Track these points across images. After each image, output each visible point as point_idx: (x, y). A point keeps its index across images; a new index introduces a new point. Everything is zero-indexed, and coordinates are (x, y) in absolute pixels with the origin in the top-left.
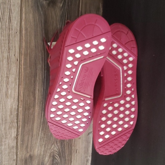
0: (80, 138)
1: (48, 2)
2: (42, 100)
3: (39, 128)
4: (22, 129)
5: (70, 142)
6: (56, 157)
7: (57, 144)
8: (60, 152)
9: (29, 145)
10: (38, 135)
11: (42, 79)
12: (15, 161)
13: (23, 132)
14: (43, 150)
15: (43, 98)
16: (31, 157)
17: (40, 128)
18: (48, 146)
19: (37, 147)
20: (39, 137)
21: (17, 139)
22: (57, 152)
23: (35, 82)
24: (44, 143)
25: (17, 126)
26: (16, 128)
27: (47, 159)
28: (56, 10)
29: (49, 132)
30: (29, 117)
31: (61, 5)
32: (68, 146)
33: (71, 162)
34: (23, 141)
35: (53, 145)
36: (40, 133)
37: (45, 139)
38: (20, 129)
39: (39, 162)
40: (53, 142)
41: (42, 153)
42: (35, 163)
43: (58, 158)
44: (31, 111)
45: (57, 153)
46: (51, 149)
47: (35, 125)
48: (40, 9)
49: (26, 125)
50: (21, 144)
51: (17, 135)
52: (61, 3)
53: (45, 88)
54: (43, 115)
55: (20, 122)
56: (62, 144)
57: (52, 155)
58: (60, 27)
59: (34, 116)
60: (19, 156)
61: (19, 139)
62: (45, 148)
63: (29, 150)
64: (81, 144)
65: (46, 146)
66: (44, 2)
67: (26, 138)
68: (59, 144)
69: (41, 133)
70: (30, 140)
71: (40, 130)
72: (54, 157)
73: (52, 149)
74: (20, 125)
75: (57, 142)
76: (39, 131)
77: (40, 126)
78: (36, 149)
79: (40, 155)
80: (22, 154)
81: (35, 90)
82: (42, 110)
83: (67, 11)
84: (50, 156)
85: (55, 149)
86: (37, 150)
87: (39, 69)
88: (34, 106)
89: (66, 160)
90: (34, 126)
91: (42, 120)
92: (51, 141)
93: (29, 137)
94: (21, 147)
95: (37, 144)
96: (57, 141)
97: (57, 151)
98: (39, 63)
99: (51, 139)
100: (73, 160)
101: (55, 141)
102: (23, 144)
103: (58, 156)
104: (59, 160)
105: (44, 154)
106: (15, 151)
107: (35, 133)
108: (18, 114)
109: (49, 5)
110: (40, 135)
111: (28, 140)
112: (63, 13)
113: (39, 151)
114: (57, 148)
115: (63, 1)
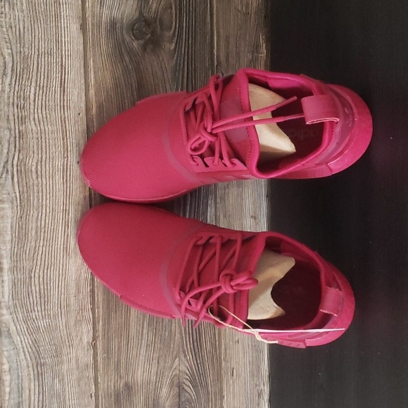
0: (238, 342)
1: (141, 42)
3: (142, 321)
4: (104, 325)
5: (216, 351)
6: (186, 388)
7: (185, 356)
8: (193, 375)
9: (123, 361)
10: (140, 337)
12: (94, 398)
13: (107, 331)
14: (154, 370)
16: (128, 387)
17: (144, 320)
18: (165, 362)
19: (140, 363)
20: (143, 342)
21: (95, 347)
22: (187, 375)
24: (156, 355)
25: (94, 317)
26: (91, 323)
27: (165, 390)
28: (161, 59)
29: (164, 329)
31: (173, 47)
32: (213, 361)
33: (222, 398)
34: (107, 351)
35: (177, 359)
36: (145, 331)
37: (156, 346)
38: (101, 323)
39: (147, 398)
40: (175, 353)
41: (153, 378)
42: (139, 400)
43: (189, 388)
45: (187, 377)
46: (173, 368)
48: (127, 59)
49: (113, 315)
50: (104, 359)
51: (94, 338)
52: (171, 42)
55: (98, 308)
56: (198, 356)
57: (176, 382)
60: (101, 386)
61: (98, 347)
62: (158, 367)
63: (122, 372)
64: (241, 355)
65: (160, 362)
66: (135, 44)
67: (114, 344)
68: (189, 357)
69: (148, 333)
70: (124, 349)
71: (146, 325)
72: (180, 386)
73: (175, 368)
74: (99, 316)
75: (184, 352)
76: (143, 328)
78: (140, 370)
79: (149, 383)
80: (108, 383)
83: (186, 57)
84: (172, 385)
85: (183, 368)
86: (142, 372)
89: (208, 393)
90: (131, 317)
92: (172, 349)
93: (121, 342)
94: (104, 364)
95: (141, 358)
96: (185, 348)
97: (187, 372)
99: (172, 346)
100: (225, 393)
101: (181, 349)
102: (108, 358)
103: (190, 385)
104: (193, 394)
105: (158, 379)
106: (92, 375)
107: (133, 331)
108: (93, 291)
109: (144, 48)
110: (145, 336)
111: (119, 348)
112: (176, 63)
113: (146, 374)
114: (187, 364)
115: (175, 38)
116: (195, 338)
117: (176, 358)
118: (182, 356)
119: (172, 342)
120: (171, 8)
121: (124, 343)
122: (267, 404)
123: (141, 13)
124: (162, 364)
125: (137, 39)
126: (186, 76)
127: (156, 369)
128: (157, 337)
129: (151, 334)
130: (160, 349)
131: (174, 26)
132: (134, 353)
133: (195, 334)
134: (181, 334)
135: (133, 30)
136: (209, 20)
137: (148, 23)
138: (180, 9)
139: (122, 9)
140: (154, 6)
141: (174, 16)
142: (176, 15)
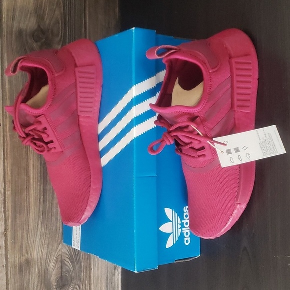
1: (39, 44)
2: (39, 180)
4: (12, 222)
6: (66, 263)
8: (71, 255)
9: (25, 246)
10: (36, 231)
12: (5, 268)
13: (14, 226)
14: (45, 252)
15: (41, 176)
16: (28, 263)
17: (39, 219)
18: (52, 247)
19: (36, 247)
20: (38, 233)
21: (6, 236)
22: (67, 255)
23: (27, 154)
24: (47, 242)
25: (5, 217)
26: (4, 221)
27: (52, 265)
29: (52, 225)
30: (21, 204)
31: (60, 47)
33: (90, 270)
34: (14, 238)
36: (40, 227)
37: (47, 236)
38: (10, 221)
39: (40, 269)
40: (59, 241)
41: (45, 256)
42: (35, 270)
43: (69, 264)
44: (24, 195)
45: (67, 257)
46: (58, 250)
47: (32, 215)
49: (18, 215)
50: (12, 243)
51: (6, 230)
52: (59, 44)
54: (42, 201)
55: (9, 211)
57: (60, 260)
59: (29, 203)
60: (10, 260)
61: (8, 235)
62: (48, 250)
63: (24, 251)
66: (35, 45)
67: (19, 235)
69: (42, 228)
70: (25, 238)
71: (40, 223)
72: (62, 262)
73: (60, 251)
74: (9, 216)
76: (38, 224)
77: (39, 217)
78: (36, 251)
79: (42, 259)
80: (15, 259)
81: (28, 166)
82: (40, 194)
84: (57, 261)
85: (64, 250)
86: (37, 252)
88: (28, 188)
89: (81, 267)
90: (31, 217)
91: (42, 209)
92: (57, 239)
94: (12, 247)
95: (37, 244)
97: (68, 253)
99: (58, 236)
100: (92, 267)
102: (15, 243)
103: (69, 262)
104: (71, 267)
105: (48, 257)
106: (4, 253)
107: (31, 227)
108: (5, 201)
109: (41, 48)
110: (40, 230)
111: (22, 237)
113: (40, 254)
114: (67, 248)
115: (62, 42)
117: (60, 244)
118: (64, 243)
119: (58, 234)
120: (59, 23)
121: (25, 234)
122: (120, 275)
123: (39, 26)
124: (50, 247)
125: (37, 42)
127: (46, 251)
128: (47, 230)
129: (43, 229)
130: (50, 238)
131: (60, 35)
132: (32, 240)
135: (33, 36)
136: (84, 31)
137: (43, 32)
138: (65, 24)
139: (27, 23)
140: (48, 22)
141: (61, 28)
142: (62, 28)
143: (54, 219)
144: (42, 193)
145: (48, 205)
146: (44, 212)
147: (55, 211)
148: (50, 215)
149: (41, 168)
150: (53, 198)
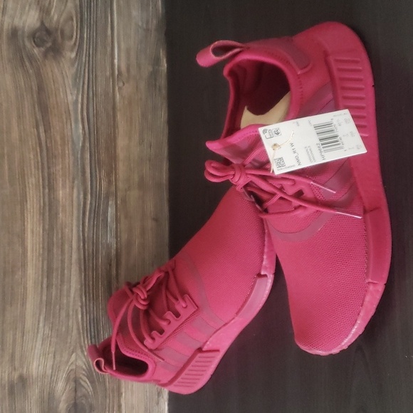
1: (43, 49)
2: (41, 252)
3: (37, 315)
6: (83, 383)
7: (83, 352)
9: (17, 353)
10: (36, 331)
11: (40, 207)
14: (50, 363)
15: (43, 248)
16: (23, 380)
17: (40, 315)
18: (61, 356)
19: (35, 356)
20: (39, 335)
22: (84, 370)
23: (23, 213)
24: (52, 349)
27: (60, 386)
28: (61, 65)
29: (61, 323)
30: (13, 289)
31: (73, 55)
33: (120, 395)
35: (74, 355)
36: (41, 325)
37: (52, 340)
39: (42, 392)
40: (72, 348)
41: (49, 372)
42: (34, 393)
43: (86, 383)
44: (18, 276)
45: (84, 372)
46: (70, 363)
47: (30, 307)
48: (27, 64)
49: (8, 307)
52: (72, 51)
53: (47, 227)
54: (45, 286)
57: (72, 377)
58: (72, 99)
59: (25, 288)
62: (54, 361)
63: (17, 364)
65: (56, 357)
66: (36, 51)
67: (9, 337)
69: (44, 326)
70: (19, 341)
71: (42, 320)
72: (76, 381)
73: (72, 363)
75: (81, 347)
76: (39, 321)
77: (41, 310)
78: (35, 363)
79: (44, 376)
80: (2, 374)
81: (23, 231)
82: (42, 275)
83: (87, 66)
84: (68, 380)
85: (80, 363)
86: (37, 365)
87: (31, 186)
88: (24, 265)
89: (106, 390)
90: (27, 310)
91: (44, 298)
92: (68, 345)
93: (16, 334)
95: (36, 351)
96: (83, 344)
97: (84, 367)
98: (31, 173)
99: (69, 341)
100: (123, 390)
101: (78, 345)
103: (87, 380)
104: (90, 389)
105: (54, 373)
107: (28, 325)
109: (45, 55)
110: (41, 330)
111: (14, 340)
112: (77, 70)
113: (41, 368)
114: (84, 360)
115: (77, 48)
116: (93, 334)
117: (73, 352)
118: (79, 351)
119: (69, 337)
120: (72, 20)
121: (19, 335)
122: (166, 404)
123: (42, 23)
124: (58, 358)
125: (38, 46)
126: (86, 82)
127: (52, 363)
128: (53, 331)
129: (46, 327)
130: (57, 343)
131: (74, 37)
132: (30, 346)
133: (92, 330)
134: (78, 329)
135: (34, 38)
137: (48, 32)
138: (81, 21)
139: (24, 18)
140: (56, 17)
141: (75, 27)
142: (77, 27)
143: (63, 314)
144: (45, 274)
145: (54, 293)
146: (48, 303)
147: (65, 301)
148: (58, 307)
149: (43, 235)
150: (61, 281)
